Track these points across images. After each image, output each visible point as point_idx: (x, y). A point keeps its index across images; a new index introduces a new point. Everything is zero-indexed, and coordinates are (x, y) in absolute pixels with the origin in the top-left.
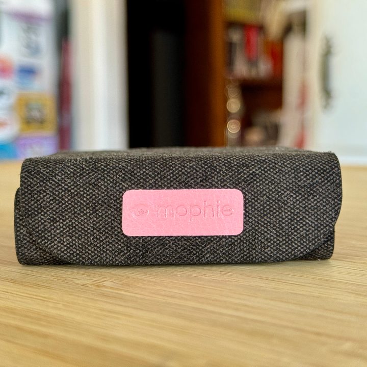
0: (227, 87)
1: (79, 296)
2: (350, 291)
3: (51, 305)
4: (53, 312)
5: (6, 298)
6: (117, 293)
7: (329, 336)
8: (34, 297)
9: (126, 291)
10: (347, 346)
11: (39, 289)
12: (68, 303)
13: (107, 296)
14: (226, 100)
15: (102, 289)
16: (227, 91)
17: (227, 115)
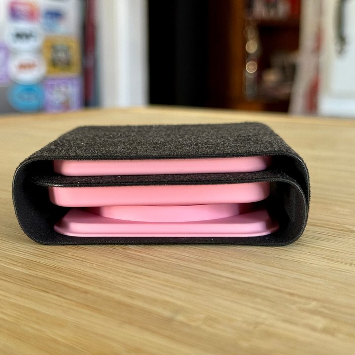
0: (246, 28)
1: (109, 258)
2: (324, 256)
3: (88, 265)
4: (91, 271)
5: (53, 259)
6: (139, 255)
7: (300, 296)
8: (75, 258)
9: (146, 254)
10: (313, 305)
11: (78, 250)
12: (101, 263)
13: (132, 258)
14: (245, 41)
15: (128, 251)
16: (246, 32)
17: (246, 56)
